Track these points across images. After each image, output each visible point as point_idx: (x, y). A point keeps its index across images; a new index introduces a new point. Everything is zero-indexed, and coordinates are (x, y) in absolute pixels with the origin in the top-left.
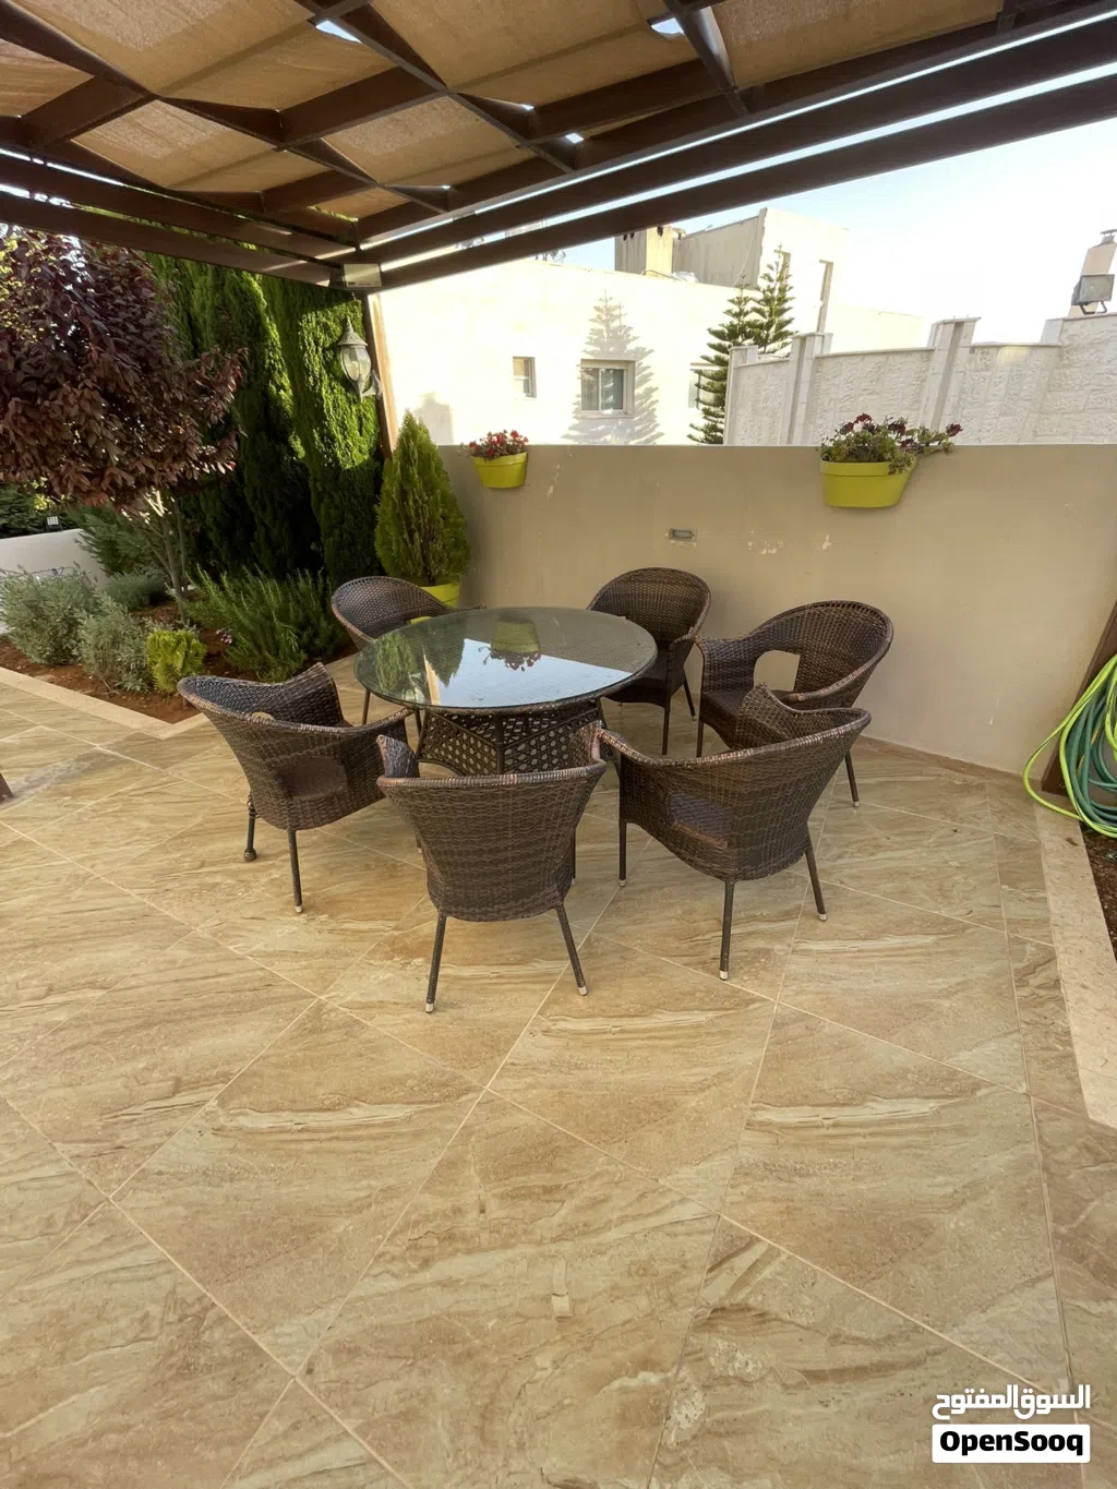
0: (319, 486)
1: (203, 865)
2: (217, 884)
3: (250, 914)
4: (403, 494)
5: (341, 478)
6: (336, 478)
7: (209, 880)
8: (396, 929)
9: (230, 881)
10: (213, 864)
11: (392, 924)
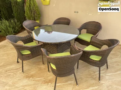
0: (13, 4)
1: (6, 71)
2: (10, 74)
3: (18, 79)
4: (30, 6)
5: (17, 3)
6: (16, 3)
7: (8, 74)
8: (44, 79)
9: (12, 74)
10: (8, 71)
11: (43, 78)
